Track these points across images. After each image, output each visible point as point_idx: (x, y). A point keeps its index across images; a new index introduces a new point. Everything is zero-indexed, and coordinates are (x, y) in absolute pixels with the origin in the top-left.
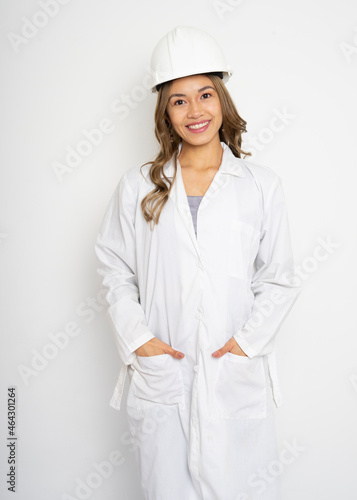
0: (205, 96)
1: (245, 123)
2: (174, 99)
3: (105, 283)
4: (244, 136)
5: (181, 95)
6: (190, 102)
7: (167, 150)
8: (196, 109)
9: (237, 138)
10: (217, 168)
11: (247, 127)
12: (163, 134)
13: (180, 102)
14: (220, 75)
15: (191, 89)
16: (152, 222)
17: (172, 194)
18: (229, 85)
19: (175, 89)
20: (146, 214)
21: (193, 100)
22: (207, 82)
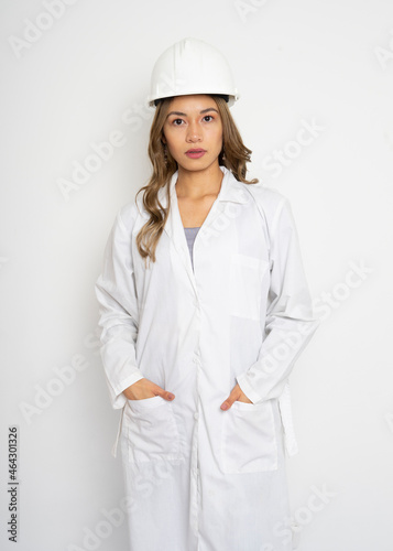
0: (207, 118)
1: (250, 152)
2: (173, 117)
3: (100, 323)
4: (248, 164)
5: (182, 114)
6: (190, 122)
7: (161, 172)
8: (195, 131)
9: (241, 167)
10: (216, 195)
11: (252, 156)
12: (157, 154)
13: (179, 121)
14: (225, 98)
15: (193, 109)
16: (148, 258)
17: (167, 227)
18: (234, 109)
19: (175, 107)
20: (141, 250)
21: (194, 121)
22: (211, 104)
